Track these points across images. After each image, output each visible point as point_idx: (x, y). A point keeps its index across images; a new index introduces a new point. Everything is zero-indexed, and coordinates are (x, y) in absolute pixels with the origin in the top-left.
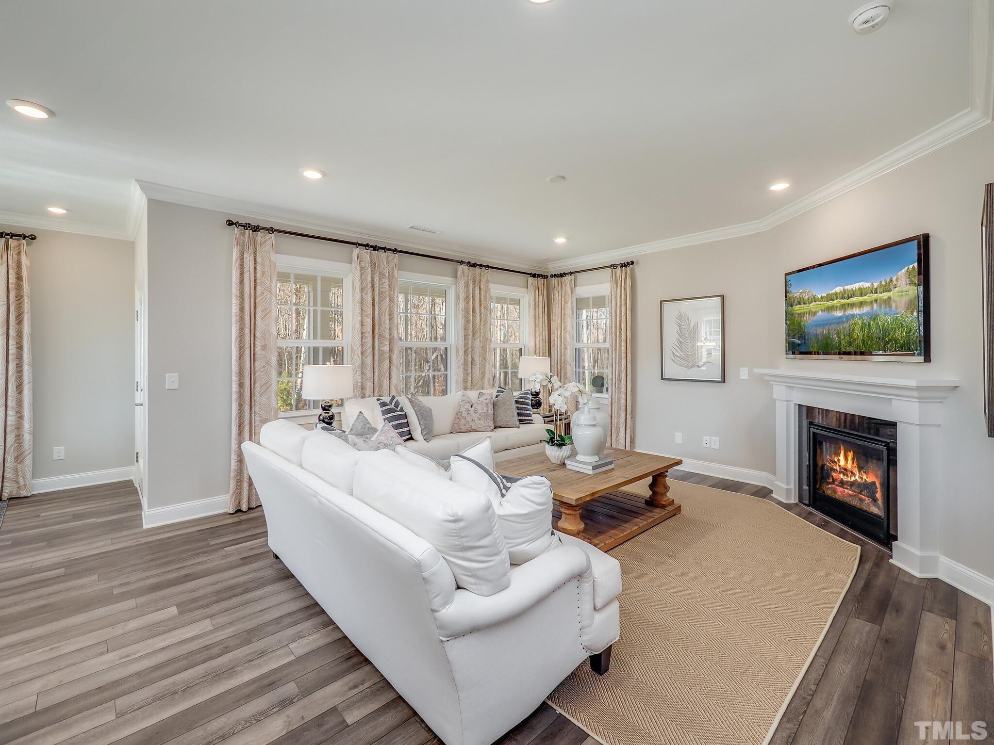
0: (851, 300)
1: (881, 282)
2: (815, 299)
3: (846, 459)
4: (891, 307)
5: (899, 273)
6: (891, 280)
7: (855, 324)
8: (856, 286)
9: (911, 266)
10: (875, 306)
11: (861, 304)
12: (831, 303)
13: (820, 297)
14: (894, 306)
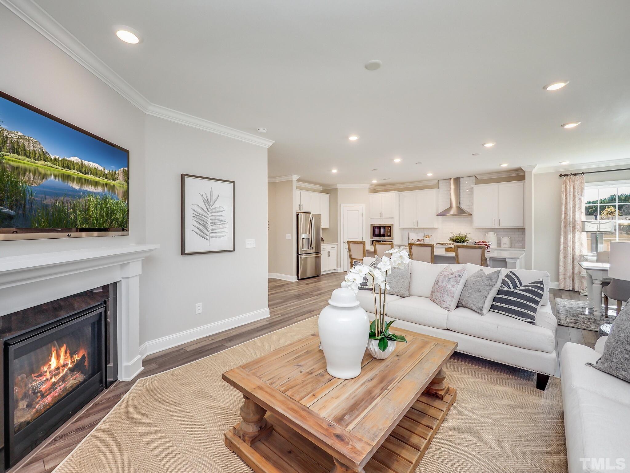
0: (88, 177)
1: (109, 171)
5: (120, 170)
6: (115, 172)
7: (90, 201)
13: (53, 157)
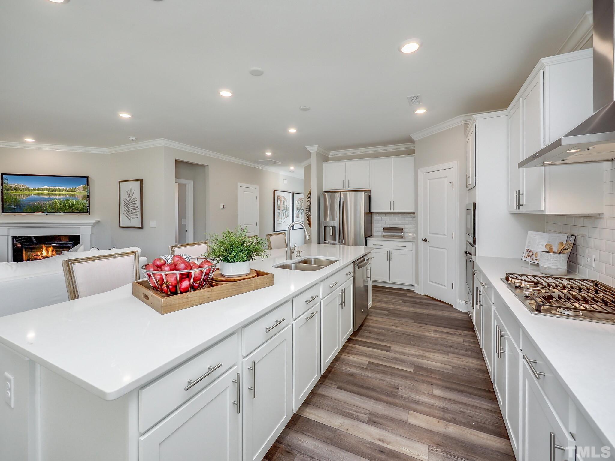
0: (53, 192)
1: (70, 188)
2: (28, 189)
3: (47, 251)
4: (75, 197)
5: (79, 187)
6: (75, 188)
7: (56, 201)
8: (58, 187)
9: (84, 185)
10: (67, 196)
11: (60, 194)
12: (40, 192)
13: (32, 189)
14: (77, 197)
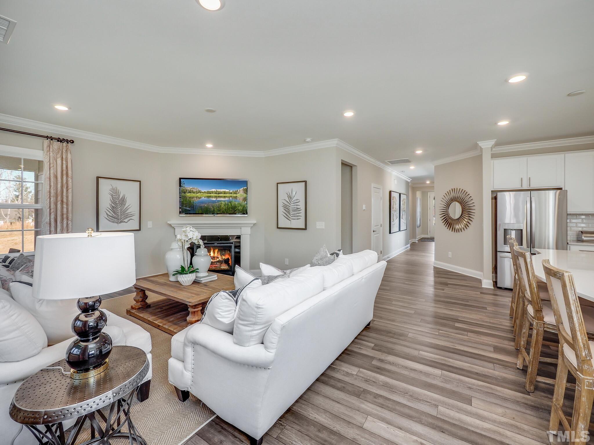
0: (220, 195)
1: (233, 191)
2: (200, 192)
3: (214, 253)
4: (237, 199)
5: (240, 189)
6: (237, 191)
8: (223, 190)
9: (245, 188)
10: (231, 198)
11: (225, 197)
12: (209, 195)
13: (203, 191)
14: (238, 199)
